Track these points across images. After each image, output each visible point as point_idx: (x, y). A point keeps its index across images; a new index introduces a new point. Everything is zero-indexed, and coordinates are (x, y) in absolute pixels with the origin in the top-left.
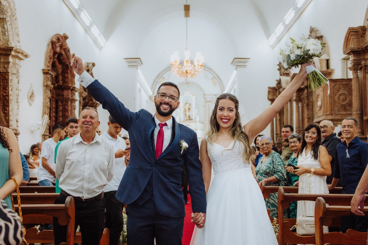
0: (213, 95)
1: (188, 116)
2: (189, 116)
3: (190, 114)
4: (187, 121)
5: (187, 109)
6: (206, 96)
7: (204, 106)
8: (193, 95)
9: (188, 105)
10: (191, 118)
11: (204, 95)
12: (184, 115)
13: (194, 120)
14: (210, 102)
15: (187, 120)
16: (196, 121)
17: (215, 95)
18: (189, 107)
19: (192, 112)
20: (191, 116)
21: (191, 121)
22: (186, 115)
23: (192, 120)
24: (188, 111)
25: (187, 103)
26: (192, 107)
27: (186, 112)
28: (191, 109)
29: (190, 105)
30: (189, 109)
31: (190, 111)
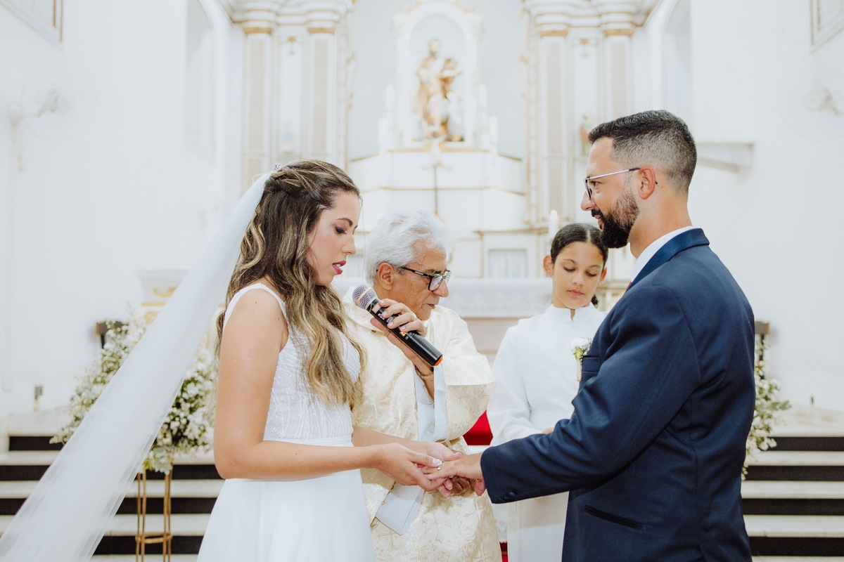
1: (437, 116)
2: (444, 124)
3: (452, 108)
4: (436, 142)
5: (436, 86)
8: (466, 11)
9: (437, 66)
10: (456, 133)
12: (419, 117)
13: (469, 142)
14: (563, 34)
15: (435, 135)
16: (485, 146)
18: (447, 74)
19: (460, 100)
20: (455, 119)
21: (454, 144)
22: (427, 116)
23: (462, 139)
24: (439, 96)
25: (433, 55)
26: (460, 74)
27: (429, 97)
28: (453, 86)
29: (449, 61)
30: (445, 81)
31: (449, 95)
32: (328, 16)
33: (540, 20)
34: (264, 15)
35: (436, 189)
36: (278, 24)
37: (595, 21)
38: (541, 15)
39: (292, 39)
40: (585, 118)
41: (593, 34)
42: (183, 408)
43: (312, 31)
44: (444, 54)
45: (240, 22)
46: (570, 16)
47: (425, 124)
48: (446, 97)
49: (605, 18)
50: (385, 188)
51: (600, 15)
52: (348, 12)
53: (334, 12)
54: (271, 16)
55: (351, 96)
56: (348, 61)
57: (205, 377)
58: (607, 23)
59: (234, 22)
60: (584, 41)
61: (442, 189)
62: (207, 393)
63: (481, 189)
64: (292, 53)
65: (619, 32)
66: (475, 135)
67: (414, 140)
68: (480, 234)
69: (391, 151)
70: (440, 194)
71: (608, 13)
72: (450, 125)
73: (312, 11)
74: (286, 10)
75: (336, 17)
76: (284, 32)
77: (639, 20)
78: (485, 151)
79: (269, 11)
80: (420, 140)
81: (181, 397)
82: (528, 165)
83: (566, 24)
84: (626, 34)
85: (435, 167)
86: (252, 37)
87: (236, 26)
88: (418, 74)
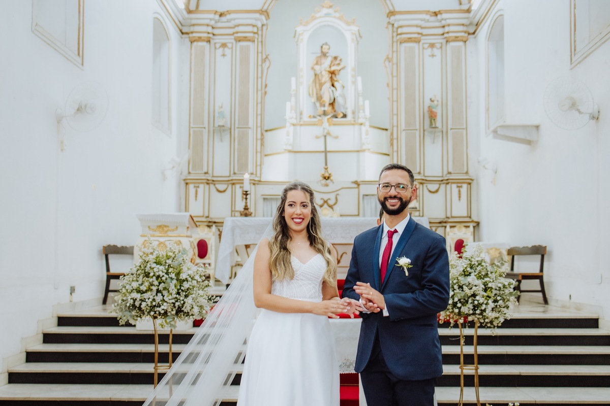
0: (427, 12)
1: (327, 99)
2: (332, 104)
3: (338, 94)
5: (326, 77)
6: (398, 20)
7: (389, 59)
8: (348, 24)
11: (392, 13)
12: (314, 99)
13: (350, 117)
14: (417, 41)
15: (325, 113)
16: (361, 121)
17: (436, 14)
18: (333, 68)
20: (340, 100)
21: (340, 120)
22: (319, 98)
23: (345, 116)
24: (329, 84)
25: (324, 55)
26: (343, 68)
27: (321, 85)
28: (338, 77)
29: (336, 58)
30: (333, 73)
31: (336, 84)
32: (250, 29)
33: (400, 31)
34: (204, 29)
35: (326, 152)
36: (214, 35)
37: (440, 31)
38: (401, 27)
39: (224, 45)
40: (432, 101)
41: (438, 40)
42: (182, 295)
43: (239, 40)
44: (332, 53)
45: (187, 33)
46: (422, 28)
47: (318, 104)
48: (333, 85)
49: (447, 29)
50: (290, 151)
51: (444, 27)
52: (263, 25)
53: (254, 26)
54: (210, 29)
55: (266, 86)
56: (264, 61)
57: (191, 278)
58: (448, 33)
59: (183, 33)
60: (432, 46)
61: (329, 152)
62: (194, 287)
63: (358, 151)
64: (224, 55)
65: (456, 39)
66: (354, 113)
67: (310, 117)
68: (357, 184)
69: (294, 125)
70: (328, 154)
71: (449, 25)
72: (336, 105)
73: (238, 26)
74: (219, 25)
75: (255, 30)
76: (219, 40)
77: (472, 30)
78: (361, 124)
79: (208, 25)
80: (314, 117)
81: (180, 289)
82: (392, 134)
83: (419, 34)
84: (462, 41)
85: (325, 136)
86: (195, 44)
87: (184, 36)
88: (313, 68)
